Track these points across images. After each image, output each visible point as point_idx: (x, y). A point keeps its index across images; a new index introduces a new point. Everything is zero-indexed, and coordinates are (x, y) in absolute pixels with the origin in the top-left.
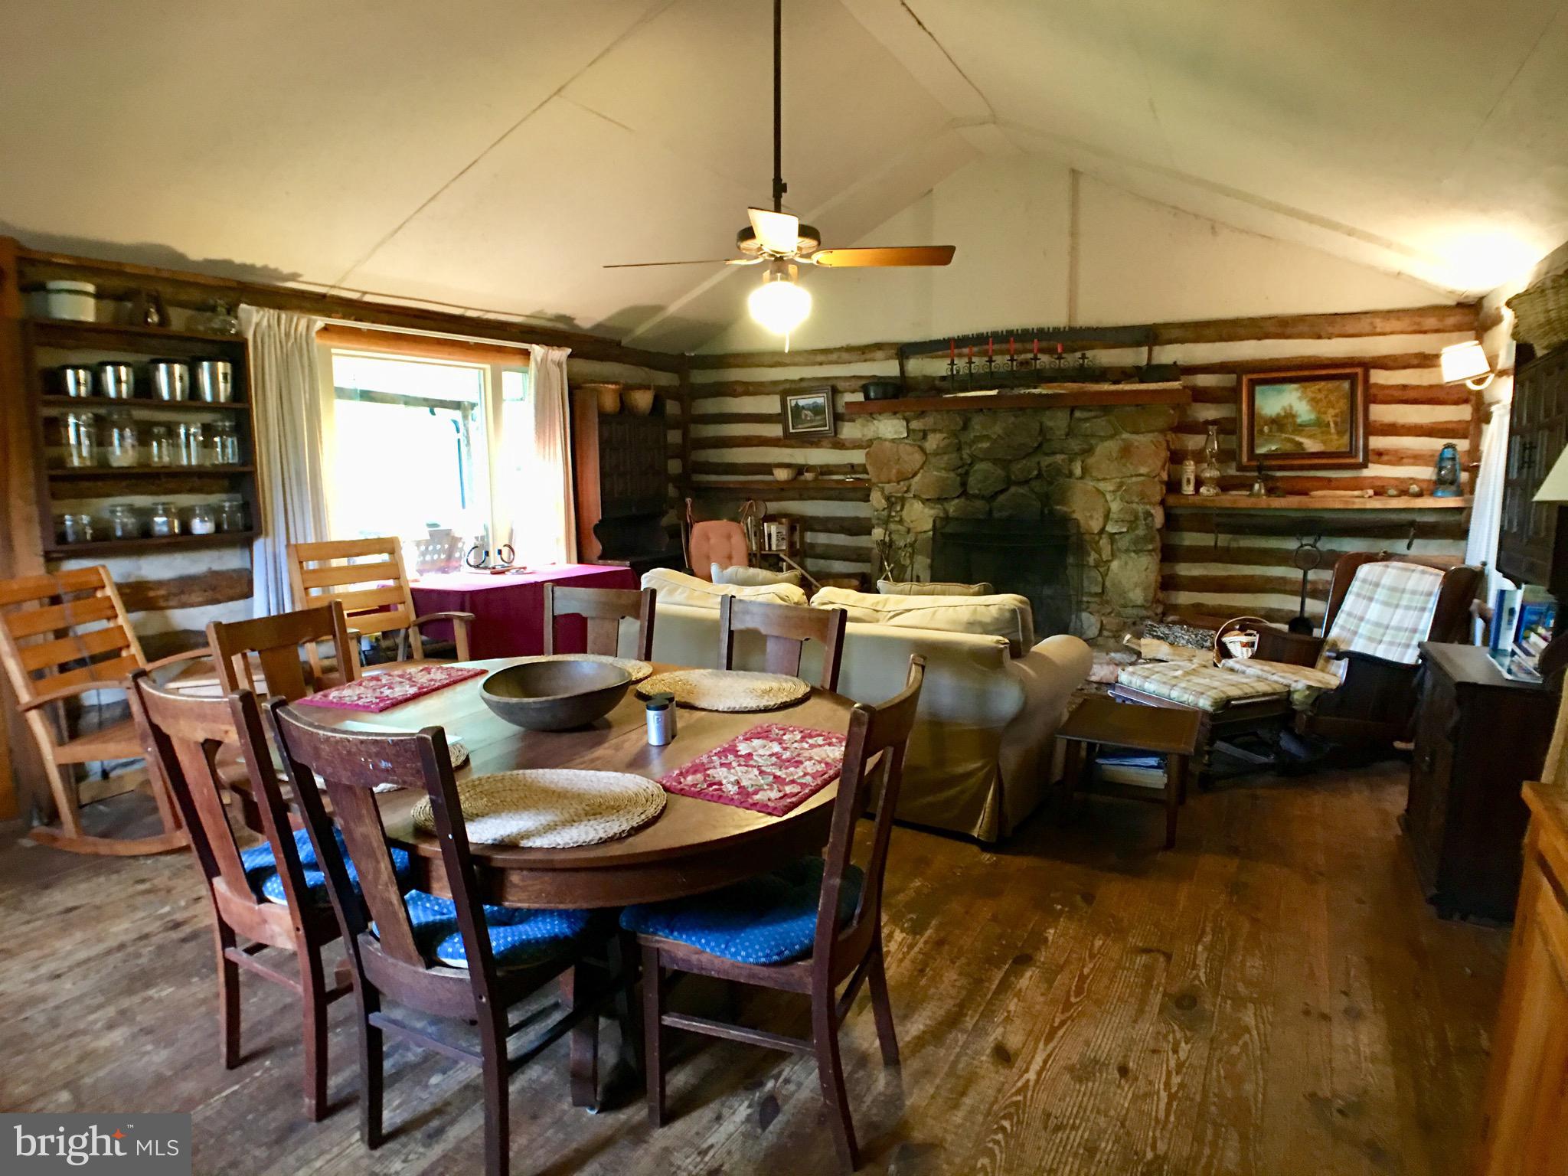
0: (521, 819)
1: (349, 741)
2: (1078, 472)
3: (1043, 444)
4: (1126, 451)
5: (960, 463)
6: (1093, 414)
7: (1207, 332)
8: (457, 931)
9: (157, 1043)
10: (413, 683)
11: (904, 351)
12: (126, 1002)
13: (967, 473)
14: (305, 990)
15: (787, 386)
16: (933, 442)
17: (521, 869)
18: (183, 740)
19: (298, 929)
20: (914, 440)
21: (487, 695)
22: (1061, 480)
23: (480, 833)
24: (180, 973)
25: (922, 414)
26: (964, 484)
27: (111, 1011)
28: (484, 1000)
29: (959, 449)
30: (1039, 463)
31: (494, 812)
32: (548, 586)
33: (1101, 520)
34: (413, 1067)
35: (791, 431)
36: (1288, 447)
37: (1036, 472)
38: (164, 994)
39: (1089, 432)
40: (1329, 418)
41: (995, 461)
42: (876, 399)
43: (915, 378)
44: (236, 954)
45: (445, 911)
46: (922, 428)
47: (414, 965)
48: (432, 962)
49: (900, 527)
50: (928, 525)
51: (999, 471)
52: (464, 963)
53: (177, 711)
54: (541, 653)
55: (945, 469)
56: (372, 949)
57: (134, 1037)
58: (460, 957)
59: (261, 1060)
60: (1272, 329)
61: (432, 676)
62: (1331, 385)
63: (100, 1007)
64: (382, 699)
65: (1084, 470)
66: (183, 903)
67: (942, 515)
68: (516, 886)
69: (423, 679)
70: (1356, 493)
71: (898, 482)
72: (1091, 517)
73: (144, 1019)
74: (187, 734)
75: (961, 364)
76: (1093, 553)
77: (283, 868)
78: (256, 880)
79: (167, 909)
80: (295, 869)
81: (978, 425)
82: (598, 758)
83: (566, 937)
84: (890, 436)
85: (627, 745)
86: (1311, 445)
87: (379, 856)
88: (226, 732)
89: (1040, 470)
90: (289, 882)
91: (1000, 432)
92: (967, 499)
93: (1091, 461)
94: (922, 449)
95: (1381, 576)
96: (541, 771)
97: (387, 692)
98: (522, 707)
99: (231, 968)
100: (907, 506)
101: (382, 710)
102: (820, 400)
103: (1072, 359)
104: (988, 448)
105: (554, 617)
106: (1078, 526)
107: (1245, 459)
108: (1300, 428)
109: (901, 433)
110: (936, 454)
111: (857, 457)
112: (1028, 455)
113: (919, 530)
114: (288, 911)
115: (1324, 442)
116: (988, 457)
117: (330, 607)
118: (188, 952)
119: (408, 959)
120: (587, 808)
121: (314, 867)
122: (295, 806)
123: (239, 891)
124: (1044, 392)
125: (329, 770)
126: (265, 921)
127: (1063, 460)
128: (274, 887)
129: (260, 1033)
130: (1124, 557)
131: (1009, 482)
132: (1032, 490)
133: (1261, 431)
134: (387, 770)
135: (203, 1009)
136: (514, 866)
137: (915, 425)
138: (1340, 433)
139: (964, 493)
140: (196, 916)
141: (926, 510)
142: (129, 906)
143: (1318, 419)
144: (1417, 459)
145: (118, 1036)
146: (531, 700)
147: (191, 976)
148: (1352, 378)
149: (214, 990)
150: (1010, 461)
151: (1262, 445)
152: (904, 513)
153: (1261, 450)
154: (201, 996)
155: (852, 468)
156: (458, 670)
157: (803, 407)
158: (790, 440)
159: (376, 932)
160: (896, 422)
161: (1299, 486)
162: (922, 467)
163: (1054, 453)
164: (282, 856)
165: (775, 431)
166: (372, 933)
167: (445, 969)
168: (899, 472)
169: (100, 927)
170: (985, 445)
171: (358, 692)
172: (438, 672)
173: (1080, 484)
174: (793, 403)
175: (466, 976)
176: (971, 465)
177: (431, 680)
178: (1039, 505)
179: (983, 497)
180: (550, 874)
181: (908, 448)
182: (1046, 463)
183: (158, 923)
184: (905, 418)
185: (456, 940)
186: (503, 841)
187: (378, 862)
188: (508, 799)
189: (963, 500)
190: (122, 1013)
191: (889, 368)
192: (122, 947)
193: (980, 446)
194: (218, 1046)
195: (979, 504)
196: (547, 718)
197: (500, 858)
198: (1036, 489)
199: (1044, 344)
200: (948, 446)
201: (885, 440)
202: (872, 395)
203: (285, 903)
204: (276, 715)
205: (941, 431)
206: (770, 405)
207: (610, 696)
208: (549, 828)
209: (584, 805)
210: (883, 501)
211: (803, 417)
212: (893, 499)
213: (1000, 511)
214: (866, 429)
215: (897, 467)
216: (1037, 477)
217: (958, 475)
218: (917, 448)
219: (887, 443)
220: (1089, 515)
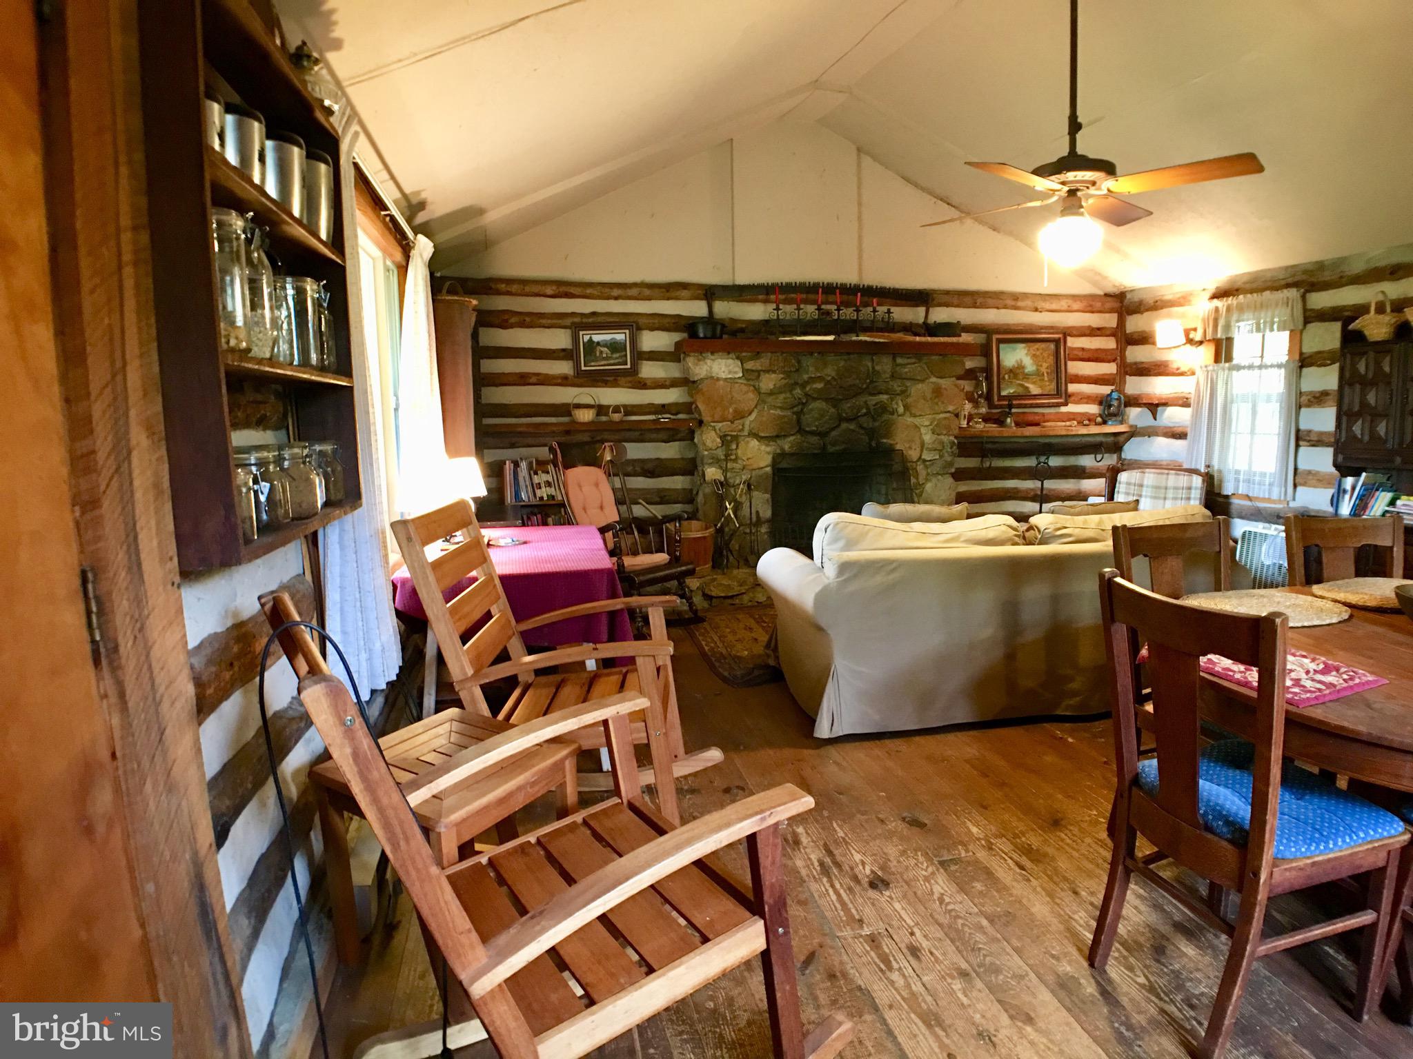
2: (901, 410)
3: (870, 385)
4: (938, 392)
5: (795, 402)
6: (909, 361)
7: (968, 300)
11: (710, 293)
13: (802, 412)
15: (577, 320)
16: (769, 382)
20: (748, 380)
22: (886, 417)
25: (757, 355)
26: (799, 421)
29: (794, 389)
30: (866, 402)
33: (918, 450)
35: (583, 368)
36: (1020, 391)
37: (864, 411)
39: (906, 376)
40: (1043, 370)
41: (826, 400)
42: (705, 337)
46: (758, 368)
49: (735, 465)
50: (767, 460)
51: (833, 410)
55: (781, 408)
60: (1010, 302)
62: (1043, 345)
65: (906, 407)
67: (778, 451)
70: (1068, 423)
71: (732, 422)
72: (910, 448)
75: (788, 311)
76: (912, 478)
81: (811, 367)
84: (724, 376)
86: (1034, 389)
89: (868, 409)
91: (833, 374)
92: (803, 435)
93: (909, 400)
94: (757, 390)
95: (1142, 479)
100: (742, 445)
102: (620, 336)
103: (881, 313)
104: (821, 388)
106: (902, 456)
107: (996, 398)
108: (1026, 377)
109: (736, 373)
110: (771, 393)
111: (669, 396)
112: (857, 395)
113: (755, 466)
115: (1041, 387)
116: (822, 396)
124: (873, 340)
127: (888, 399)
130: (934, 480)
131: (840, 420)
132: (861, 427)
133: (1004, 378)
137: (750, 365)
138: (1050, 381)
139: (801, 431)
141: (763, 447)
143: (1038, 370)
144: (1088, 399)
148: (1057, 342)
150: (841, 400)
151: (1005, 389)
152: (739, 452)
153: (1004, 393)
157: (598, 343)
158: (583, 378)
160: (730, 361)
161: (1031, 418)
162: (756, 407)
163: (880, 393)
165: (563, 368)
168: (735, 411)
170: (819, 385)
173: (902, 420)
174: (586, 338)
176: (805, 403)
178: (866, 438)
179: (818, 434)
181: (745, 388)
182: (874, 403)
184: (738, 358)
189: (798, 436)
191: (698, 309)
193: (814, 386)
195: (814, 439)
198: (865, 425)
200: (783, 385)
201: (718, 379)
205: (774, 372)
206: (559, 339)
210: (719, 440)
211: (598, 354)
212: (729, 438)
213: (834, 444)
214: (698, 368)
215: (734, 406)
216: (865, 415)
217: (794, 413)
218: (752, 388)
219: (721, 382)
220: (907, 446)
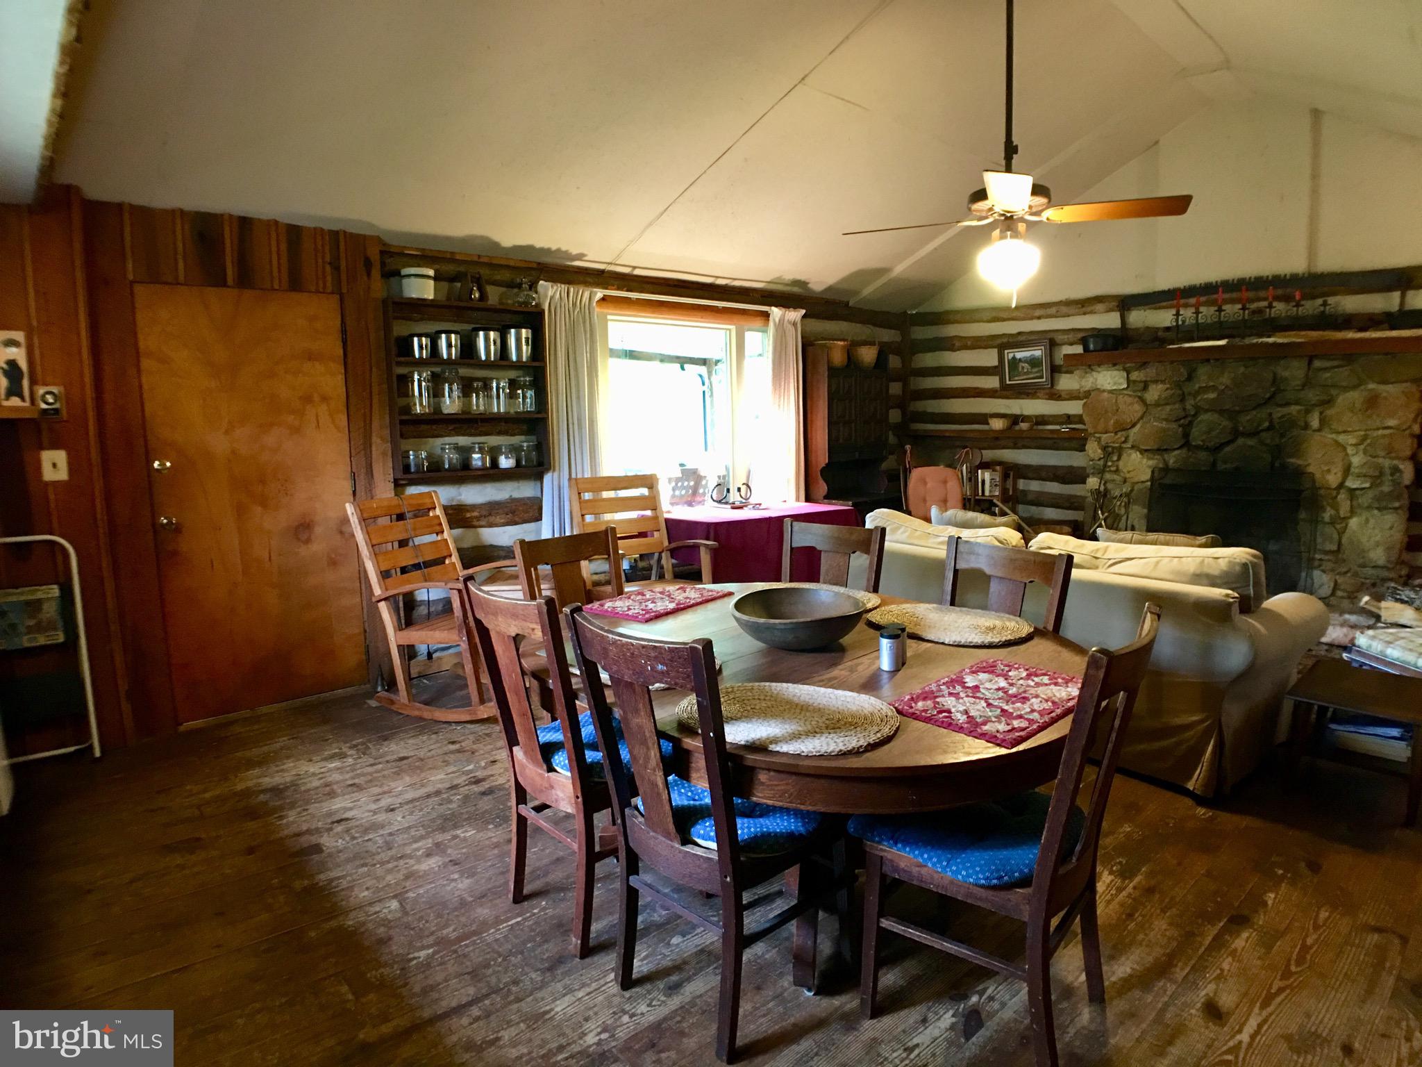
0: (769, 726)
1: (633, 645)
2: (1315, 423)
3: (1276, 394)
4: (1372, 402)
5: (1183, 414)
6: (1335, 364)
8: (709, 816)
9: (462, 873)
10: (672, 600)
11: (1125, 303)
12: (440, 837)
13: (1191, 423)
14: (580, 848)
15: (1005, 340)
16: (1154, 393)
17: (769, 770)
18: (498, 633)
19: (577, 797)
20: (1134, 391)
21: (738, 614)
22: (1295, 432)
23: (737, 733)
24: (479, 819)
25: (1144, 365)
26: (1186, 435)
27: (429, 843)
28: (728, 879)
29: (1183, 399)
30: (1270, 414)
31: (746, 717)
32: (788, 521)
33: (1340, 474)
34: (659, 926)
35: (1008, 382)
37: (1266, 424)
38: (470, 834)
39: (1329, 382)
41: (1221, 412)
42: (1095, 351)
43: (1137, 329)
44: (526, 810)
45: (697, 797)
46: (1144, 379)
47: (671, 841)
48: (687, 840)
49: (1115, 477)
50: (1147, 475)
51: (1226, 423)
52: (714, 845)
53: (497, 610)
54: (778, 580)
55: (1166, 420)
56: (637, 822)
57: (445, 865)
58: (710, 839)
59: (539, 900)
61: (687, 594)
63: (422, 838)
64: (648, 612)
65: (1323, 422)
66: (483, 764)
67: (1161, 466)
68: (763, 784)
69: (680, 597)
72: (1329, 471)
73: (453, 853)
74: (502, 628)
75: (1188, 314)
76: (1328, 508)
77: (569, 745)
78: (548, 751)
79: (471, 767)
80: (578, 747)
81: (1204, 375)
82: (835, 678)
83: (801, 835)
84: (1109, 387)
85: (860, 668)
87: (650, 745)
88: (533, 629)
89: (1271, 422)
90: (574, 758)
91: (1228, 382)
92: (1189, 450)
93: (1330, 412)
94: (1143, 400)
96: (785, 685)
97: (651, 606)
98: (769, 628)
99: (522, 821)
100: (1124, 456)
101: (647, 621)
102: (1038, 352)
103: (1311, 307)
104: (1213, 399)
105: (792, 549)
106: (1314, 481)
109: (1120, 384)
110: (1157, 404)
111: (1074, 408)
112: (1259, 406)
113: (1136, 480)
114: (571, 781)
116: (1214, 407)
117: (606, 531)
118: (485, 804)
119: (667, 835)
120: (827, 722)
121: (594, 747)
122: (582, 695)
123: (534, 761)
124: (1280, 340)
125: (615, 668)
126: (552, 787)
127: (1299, 412)
128: (561, 760)
129: (538, 877)
130: (1364, 514)
131: (1236, 434)
132: (1262, 442)
134: (662, 672)
135: (496, 851)
136: (763, 766)
137: (1135, 375)
139: (1186, 444)
140: (492, 776)
141: (1145, 461)
142: (444, 762)
145: (433, 862)
146: (777, 621)
147: (489, 823)
149: (509, 837)
150: (1239, 412)
152: (1121, 464)
154: (495, 840)
155: (1068, 419)
156: (709, 591)
157: (1020, 360)
158: (1007, 391)
159: (641, 808)
160: (1116, 373)
162: (1142, 418)
163: (1288, 404)
164: (569, 735)
165: (992, 382)
166: (636, 808)
167: (697, 848)
168: (1117, 422)
169: (423, 775)
170: (1212, 396)
171: (627, 604)
172: (692, 592)
173: (1317, 436)
174: (1011, 356)
175: (715, 856)
176: (1195, 415)
177: (687, 598)
178: (1269, 457)
179: (1207, 449)
180: (794, 777)
181: (1129, 400)
182: (1279, 415)
183: (464, 778)
184: (1124, 369)
185: (707, 824)
186: (754, 743)
187: (648, 749)
188: (757, 707)
189: (1184, 451)
190: (437, 845)
191: (1110, 321)
192: (438, 793)
193: (1205, 396)
194: (507, 883)
195: (1203, 455)
196: (790, 637)
197: (751, 757)
198: (1268, 441)
199: (1280, 292)
200: (1172, 396)
201: (1104, 391)
202: (1092, 347)
203: (569, 774)
204: (573, 618)
205: (1163, 382)
206: (988, 358)
207: (846, 623)
208: (795, 737)
209: (824, 719)
210: (1099, 451)
211: (1020, 369)
212: (1110, 449)
213: (1225, 462)
214: (1084, 380)
215: (1116, 417)
216: (1268, 429)
217: (1180, 426)
218: (1137, 399)
219: (1106, 394)
220: (1326, 468)
